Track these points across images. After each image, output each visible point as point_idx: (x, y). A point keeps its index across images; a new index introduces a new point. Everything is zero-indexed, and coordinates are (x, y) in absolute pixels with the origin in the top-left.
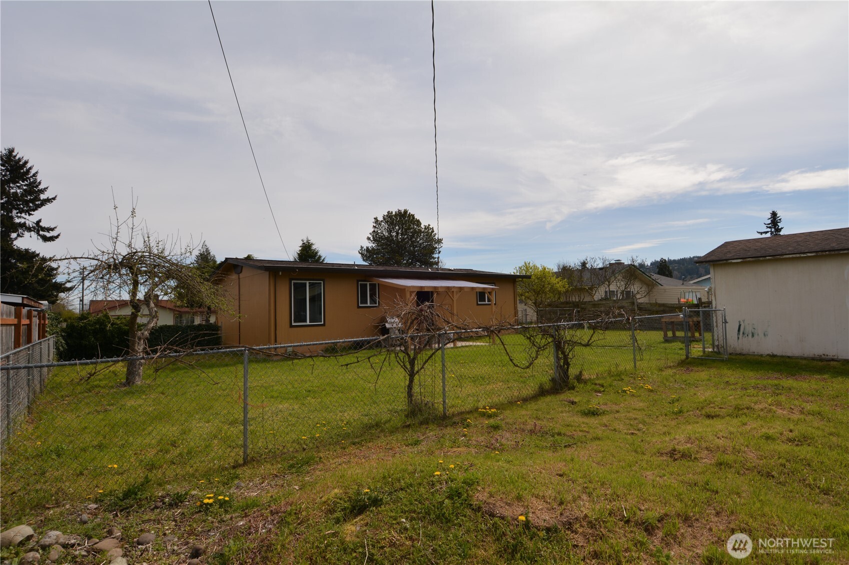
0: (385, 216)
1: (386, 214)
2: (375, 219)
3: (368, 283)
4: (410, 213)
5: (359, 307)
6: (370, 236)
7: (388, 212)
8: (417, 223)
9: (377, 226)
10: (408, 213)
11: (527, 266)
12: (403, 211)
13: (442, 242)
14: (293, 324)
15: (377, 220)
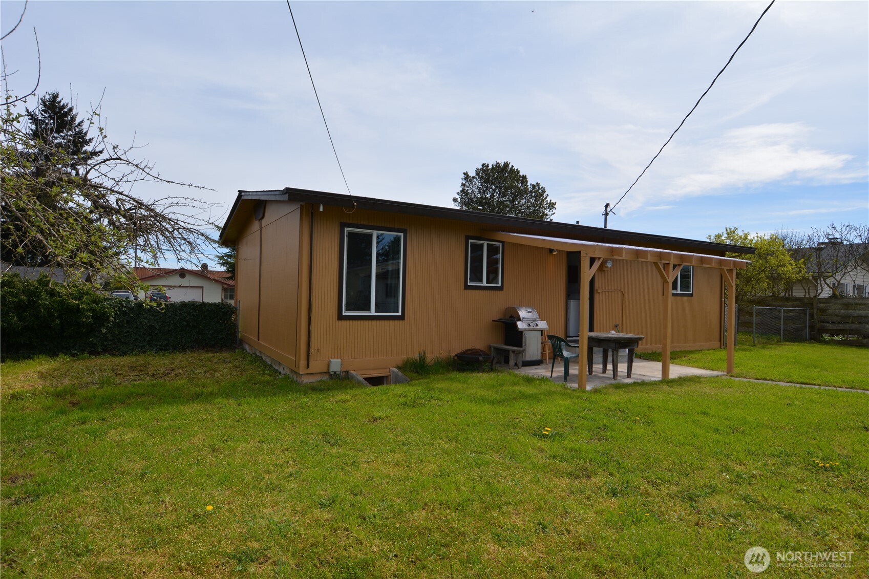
0: (478, 169)
1: (480, 167)
2: (464, 174)
3: (485, 244)
4: (512, 166)
5: (467, 287)
6: (458, 197)
7: (483, 165)
8: (523, 179)
9: (467, 184)
10: (510, 166)
11: (731, 233)
12: (502, 164)
13: (555, 206)
14: (344, 314)
15: (468, 175)
